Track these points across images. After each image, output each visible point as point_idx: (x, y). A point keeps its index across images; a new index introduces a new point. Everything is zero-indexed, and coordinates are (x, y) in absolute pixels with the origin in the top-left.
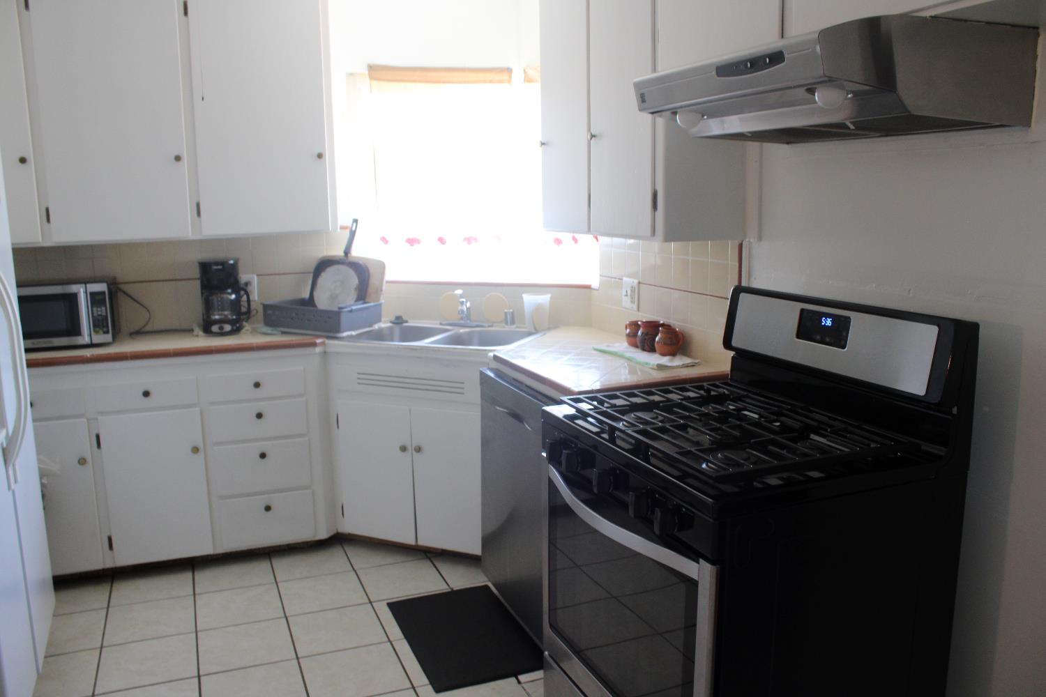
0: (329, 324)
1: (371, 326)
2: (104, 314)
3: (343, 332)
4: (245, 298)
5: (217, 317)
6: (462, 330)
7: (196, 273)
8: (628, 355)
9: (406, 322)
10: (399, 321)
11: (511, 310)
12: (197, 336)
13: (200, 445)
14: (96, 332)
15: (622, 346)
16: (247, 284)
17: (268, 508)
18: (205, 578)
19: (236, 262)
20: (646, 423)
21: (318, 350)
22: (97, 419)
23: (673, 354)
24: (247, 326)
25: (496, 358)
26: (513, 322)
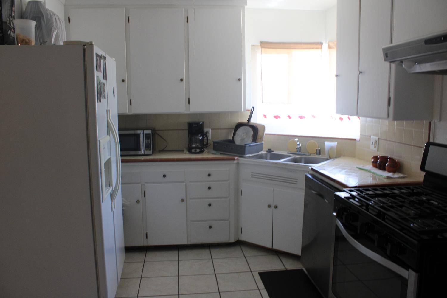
0: (241, 151)
1: (258, 153)
2: (150, 143)
3: (246, 154)
4: (206, 138)
5: (194, 146)
6: (297, 156)
7: (186, 127)
8: (373, 171)
9: (273, 151)
10: (270, 151)
11: (319, 149)
12: (186, 153)
13: (185, 198)
14: (146, 150)
15: (370, 167)
16: (207, 132)
17: (210, 227)
18: (183, 254)
19: (203, 123)
20: (383, 203)
21: (235, 162)
22: (145, 185)
23: (394, 172)
24: (206, 151)
25: (312, 169)
26: (320, 154)
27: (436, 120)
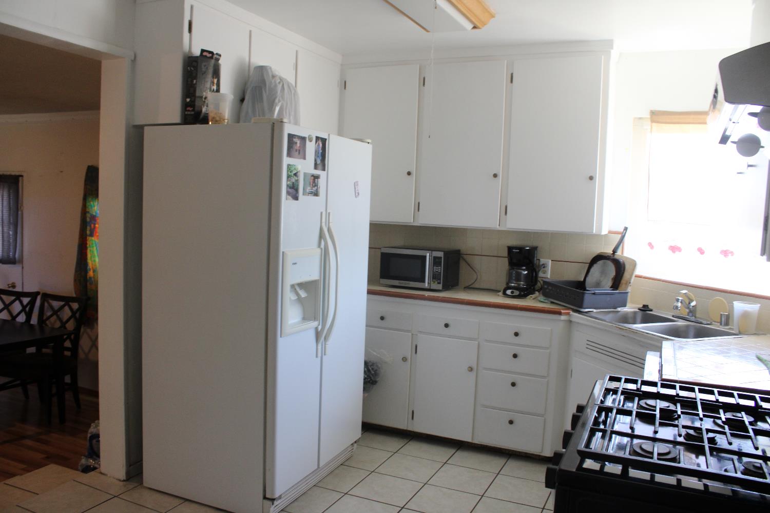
2: (439, 271)
3: (585, 308)
5: (514, 285)
7: (506, 254)
9: (651, 310)
10: (645, 308)
11: (727, 314)
12: (499, 295)
13: (475, 367)
14: (433, 282)
16: (541, 265)
17: (511, 422)
19: (533, 248)
21: (563, 318)
22: (417, 335)
26: (727, 324)
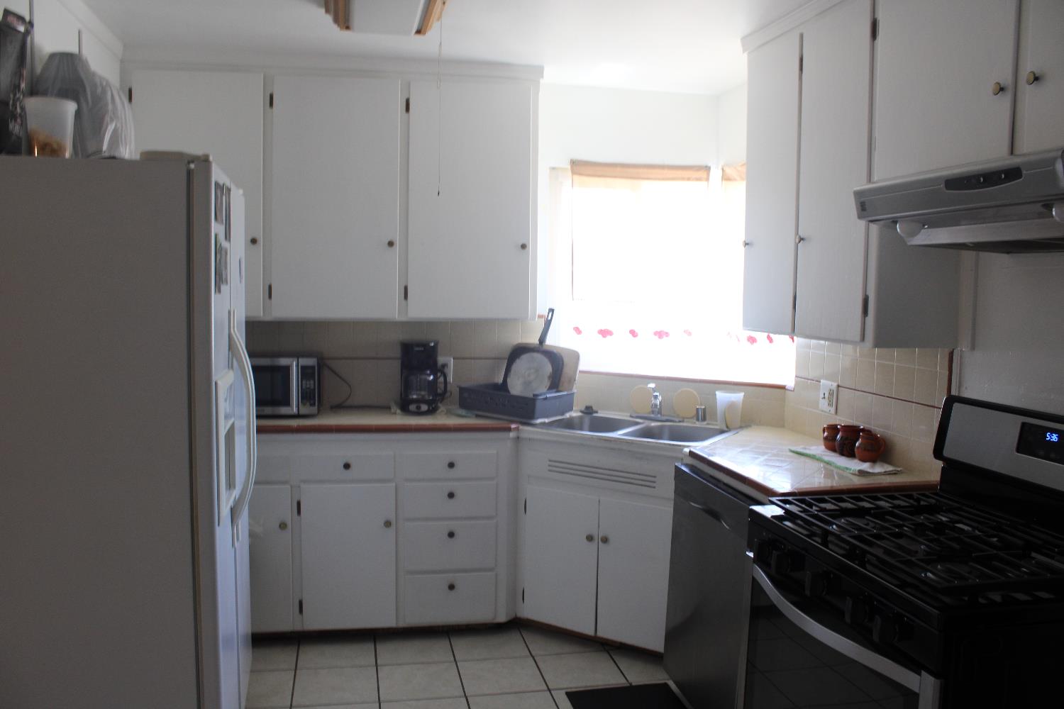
0: (524, 410)
1: (563, 414)
2: (312, 387)
3: (538, 418)
4: (441, 379)
5: (415, 397)
6: (653, 424)
7: (397, 352)
8: (826, 459)
9: (597, 412)
10: (589, 410)
11: (704, 407)
12: (395, 413)
13: (392, 518)
14: (304, 404)
15: (819, 449)
16: (444, 366)
17: (452, 587)
18: (387, 651)
19: (436, 344)
20: (860, 529)
21: (512, 435)
22: (299, 487)
23: (873, 460)
24: (442, 408)
25: (692, 454)
26: (704, 419)
27: (963, 347)
